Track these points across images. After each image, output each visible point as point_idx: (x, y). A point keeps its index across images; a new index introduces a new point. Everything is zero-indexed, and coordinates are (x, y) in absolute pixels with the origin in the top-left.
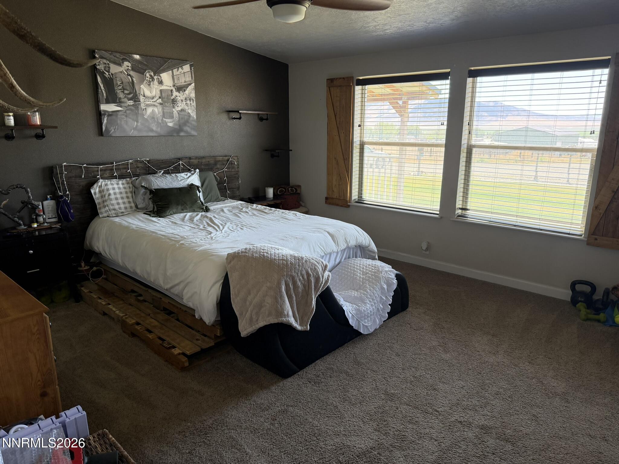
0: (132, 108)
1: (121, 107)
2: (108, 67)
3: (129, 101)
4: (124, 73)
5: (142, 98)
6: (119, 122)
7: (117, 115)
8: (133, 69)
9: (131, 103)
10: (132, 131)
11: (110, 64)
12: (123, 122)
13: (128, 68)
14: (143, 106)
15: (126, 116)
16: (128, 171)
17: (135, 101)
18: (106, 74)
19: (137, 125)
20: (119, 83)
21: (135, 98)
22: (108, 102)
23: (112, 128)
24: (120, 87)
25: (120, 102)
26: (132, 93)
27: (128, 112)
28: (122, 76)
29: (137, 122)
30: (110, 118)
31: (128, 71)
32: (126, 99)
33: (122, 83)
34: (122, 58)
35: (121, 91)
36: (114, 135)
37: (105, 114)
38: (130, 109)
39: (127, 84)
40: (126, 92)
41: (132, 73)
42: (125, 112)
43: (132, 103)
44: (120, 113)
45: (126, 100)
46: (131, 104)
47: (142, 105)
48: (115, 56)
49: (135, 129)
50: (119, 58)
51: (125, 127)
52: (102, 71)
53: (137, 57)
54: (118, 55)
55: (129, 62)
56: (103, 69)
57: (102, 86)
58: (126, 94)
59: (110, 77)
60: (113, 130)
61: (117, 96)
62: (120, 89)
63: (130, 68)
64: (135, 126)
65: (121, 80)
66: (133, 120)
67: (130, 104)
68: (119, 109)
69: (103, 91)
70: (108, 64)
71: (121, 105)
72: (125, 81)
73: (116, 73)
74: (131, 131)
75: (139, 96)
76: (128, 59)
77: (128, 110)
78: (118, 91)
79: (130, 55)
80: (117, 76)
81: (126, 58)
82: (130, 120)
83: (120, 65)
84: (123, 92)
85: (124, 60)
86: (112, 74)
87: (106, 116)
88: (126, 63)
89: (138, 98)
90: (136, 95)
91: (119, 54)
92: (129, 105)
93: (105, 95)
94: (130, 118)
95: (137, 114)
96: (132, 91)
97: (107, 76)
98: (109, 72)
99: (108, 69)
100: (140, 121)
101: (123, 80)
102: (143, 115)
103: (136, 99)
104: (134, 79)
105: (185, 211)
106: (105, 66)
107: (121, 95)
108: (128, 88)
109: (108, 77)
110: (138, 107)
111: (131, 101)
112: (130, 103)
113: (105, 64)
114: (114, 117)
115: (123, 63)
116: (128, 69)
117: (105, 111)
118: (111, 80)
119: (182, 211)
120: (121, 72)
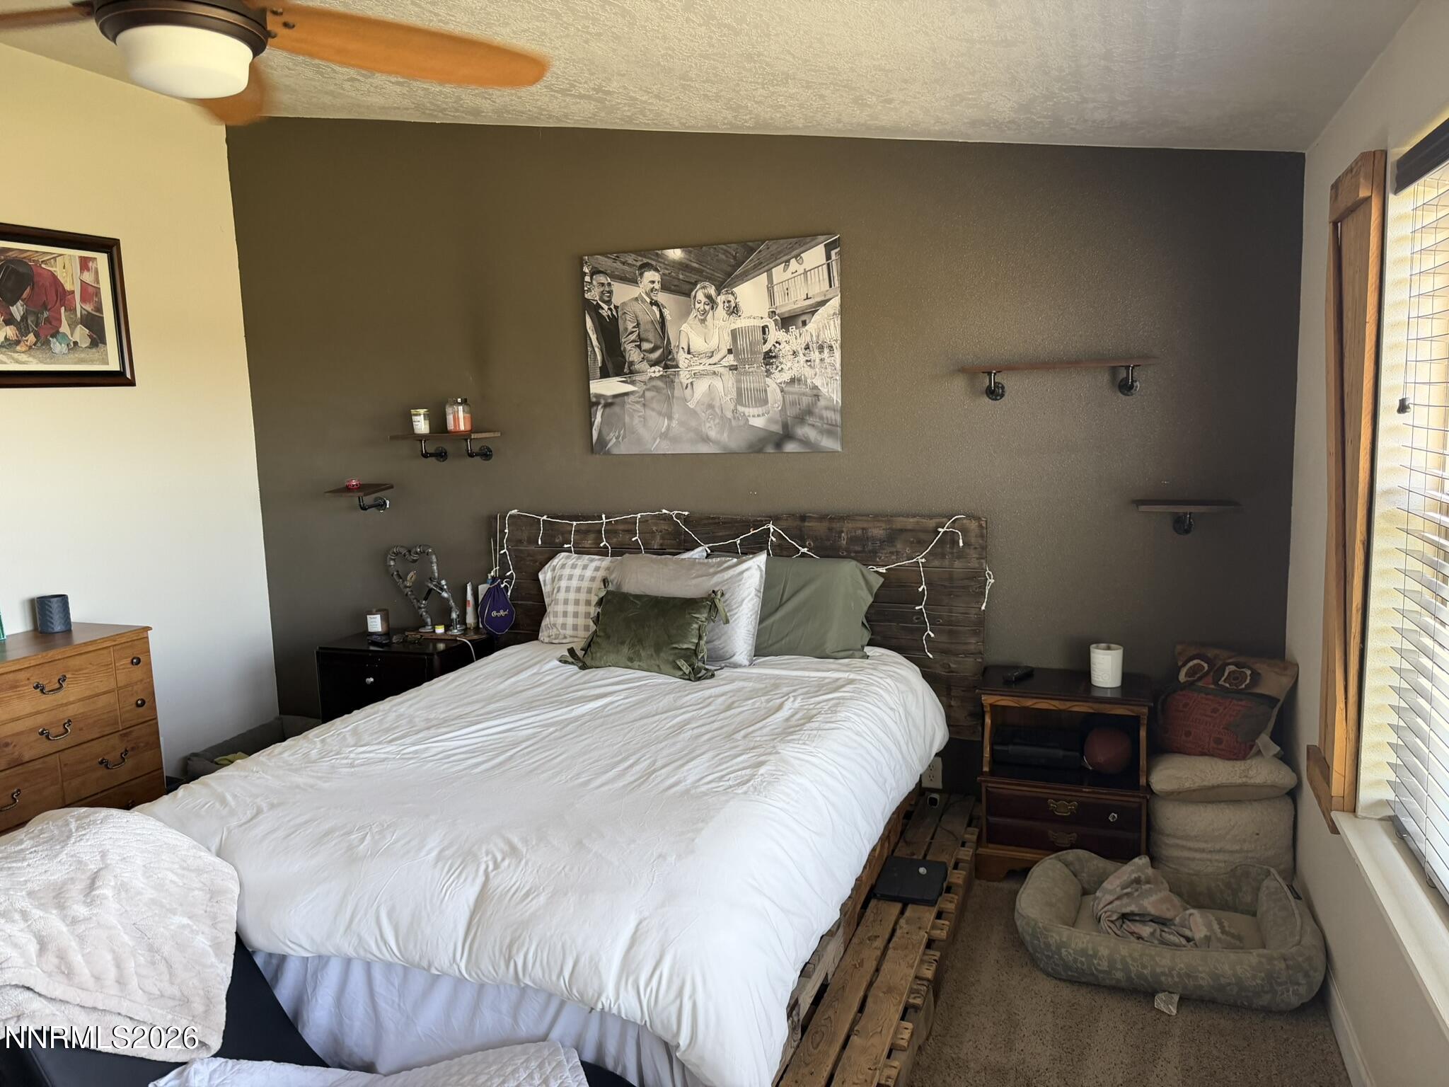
0: (659, 384)
1: (633, 383)
2: (609, 292)
3: (653, 368)
4: (644, 301)
5: (682, 358)
6: (627, 419)
7: (623, 404)
8: (665, 287)
9: (657, 371)
10: (658, 440)
11: (612, 283)
12: (636, 421)
13: (652, 286)
14: (684, 377)
15: (644, 405)
16: (634, 539)
17: (666, 367)
18: (603, 309)
19: (669, 425)
20: (630, 326)
21: (667, 360)
22: (605, 374)
23: (612, 434)
24: (633, 337)
25: (631, 372)
26: (660, 348)
27: (648, 394)
28: (638, 307)
29: (670, 418)
30: (608, 410)
31: (652, 294)
32: (645, 362)
33: (638, 325)
34: (639, 264)
35: (633, 344)
36: (615, 451)
37: (597, 404)
38: (654, 386)
39: (649, 326)
40: (646, 346)
41: (662, 297)
42: (643, 396)
43: (659, 371)
44: (632, 398)
45: (645, 366)
46: (657, 375)
47: (682, 376)
48: (624, 263)
49: (664, 436)
50: (634, 265)
51: (641, 431)
52: (595, 303)
53: (676, 254)
54: (630, 259)
55: (657, 270)
56: (597, 298)
57: (593, 337)
58: (645, 351)
59: (612, 314)
60: (614, 440)
61: (624, 357)
62: (632, 342)
63: (657, 286)
64: (663, 430)
65: (636, 317)
66: (660, 413)
67: (653, 375)
68: (628, 388)
69: (597, 350)
70: (609, 284)
71: (634, 378)
72: (644, 318)
73: (624, 304)
74: (655, 440)
75: (677, 353)
76: (654, 263)
77: (648, 390)
78: (628, 347)
79: (659, 252)
80: (627, 309)
81: (650, 261)
82: (654, 414)
83: (634, 281)
84: (639, 347)
85: (645, 267)
86: (616, 307)
87: (600, 407)
88: (650, 275)
89: (673, 359)
90: (670, 352)
91: (633, 256)
92: (651, 378)
93: (599, 358)
94: (653, 410)
95: (669, 400)
96: (659, 343)
97: (605, 314)
98: (608, 302)
99: (608, 297)
100: (676, 416)
101: (640, 319)
102: (686, 400)
103: (669, 360)
104: (666, 312)
105: (636, 664)
106: (602, 289)
107: (633, 355)
108: (651, 336)
109: (608, 316)
110: (673, 382)
111: (657, 368)
112: (654, 372)
113: (603, 284)
114: (616, 409)
115: (641, 275)
116: (652, 290)
117: (599, 396)
118: (614, 320)
119: (630, 664)
120: (636, 299)
